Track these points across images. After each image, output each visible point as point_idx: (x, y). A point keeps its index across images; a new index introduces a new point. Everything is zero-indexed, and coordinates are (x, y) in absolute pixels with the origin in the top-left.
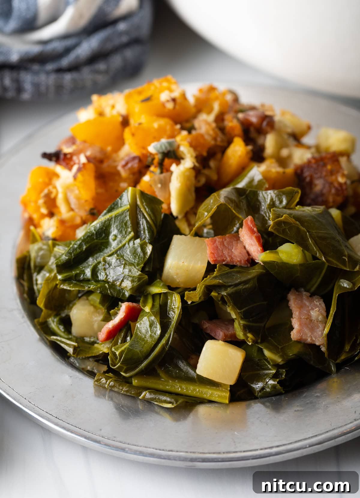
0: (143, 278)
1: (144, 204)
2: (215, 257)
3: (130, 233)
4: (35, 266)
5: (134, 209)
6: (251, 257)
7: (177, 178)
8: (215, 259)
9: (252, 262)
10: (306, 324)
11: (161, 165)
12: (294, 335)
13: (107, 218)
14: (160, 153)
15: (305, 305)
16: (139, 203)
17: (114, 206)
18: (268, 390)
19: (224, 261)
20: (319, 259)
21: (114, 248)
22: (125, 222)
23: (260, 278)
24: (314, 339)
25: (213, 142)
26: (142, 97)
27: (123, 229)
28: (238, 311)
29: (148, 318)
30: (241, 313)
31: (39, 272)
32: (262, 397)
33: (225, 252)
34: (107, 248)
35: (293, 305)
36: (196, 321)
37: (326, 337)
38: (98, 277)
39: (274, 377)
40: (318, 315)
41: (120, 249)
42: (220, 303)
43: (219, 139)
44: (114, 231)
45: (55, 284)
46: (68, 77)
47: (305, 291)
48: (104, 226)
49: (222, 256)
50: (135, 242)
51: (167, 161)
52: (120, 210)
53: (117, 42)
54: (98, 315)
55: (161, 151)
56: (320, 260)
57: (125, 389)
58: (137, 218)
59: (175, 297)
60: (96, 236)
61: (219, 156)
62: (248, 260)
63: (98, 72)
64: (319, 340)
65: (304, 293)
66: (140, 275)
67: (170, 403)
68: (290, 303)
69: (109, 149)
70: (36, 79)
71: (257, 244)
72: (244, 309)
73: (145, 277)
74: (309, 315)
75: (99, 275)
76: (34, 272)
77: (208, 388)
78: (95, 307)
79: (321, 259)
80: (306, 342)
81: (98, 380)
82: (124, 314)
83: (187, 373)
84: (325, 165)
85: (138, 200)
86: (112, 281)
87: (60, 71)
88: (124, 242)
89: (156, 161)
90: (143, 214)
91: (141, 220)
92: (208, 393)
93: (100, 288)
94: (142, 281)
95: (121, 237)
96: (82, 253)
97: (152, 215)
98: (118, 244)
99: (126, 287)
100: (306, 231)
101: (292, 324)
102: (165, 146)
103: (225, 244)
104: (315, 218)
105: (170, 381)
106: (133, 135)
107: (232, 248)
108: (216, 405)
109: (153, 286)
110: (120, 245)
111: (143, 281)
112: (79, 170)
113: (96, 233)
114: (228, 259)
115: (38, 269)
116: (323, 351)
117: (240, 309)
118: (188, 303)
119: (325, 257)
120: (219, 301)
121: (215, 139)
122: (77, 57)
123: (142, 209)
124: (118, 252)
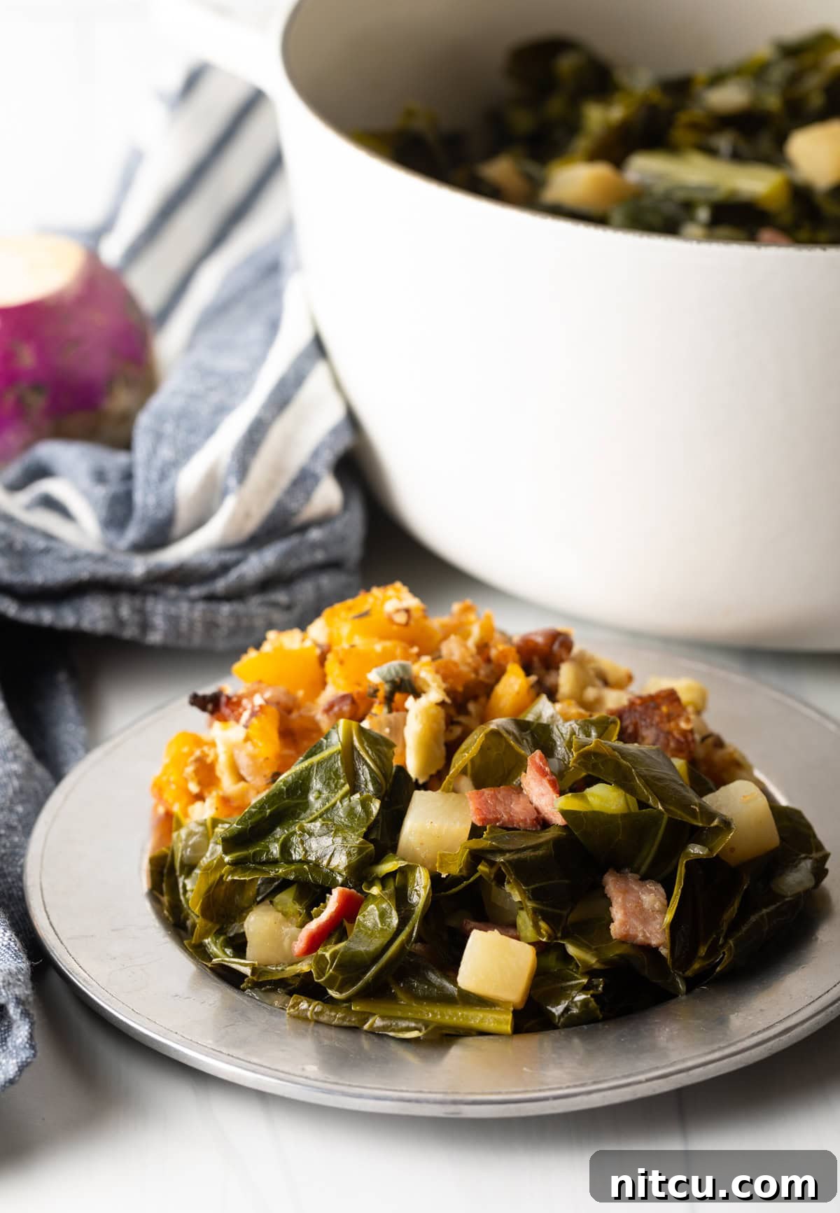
0: (367, 848)
1: (365, 744)
2: (483, 814)
3: (343, 785)
4: (183, 865)
5: (349, 753)
6: (541, 816)
7: (417, 716)
8: (483, 816)
9: (543, 823)
10: (634, 913)
11: (389, 700)
12: (616, 929)
13: (304, 766)
14: (387, 682)
15: (633, 889)
16: (357, 744)
17: (315, 751)
18: (575, 1011)
19: (498, 820)
20: (652, 807)
21: (317, 811)
22: (334, 770)
23: (557, 842)
24: (649, 935)
25: (473, 676)
26: (356, 613)
27: (331, 781)
28: (524, 888)
29: (377, 906)
30: (528, 890)
31: (188, 874)
32: (566, 1026)
33: (500, 808)
34: (305, 811)
35: (612, 889)
36: (453, 923)
37: (669, 928)
38: (291, 855)
39: (585, 989)
40: (655, 901)
41: (327, 811)
42: (493, 884)
43: (482, 672)
44: (316, 784)
45: (218, 876)
46: (225, 609)
47: (631, 872)
48: (299, 778)
49: (494, 812)
50: (352, 798)
51: (398, 696)
52: (325, 754)
53: (307, 559)
54: (290, 925)
55: (389, 678)
56: (655, 809)
57: (340, 1015)
58: (354, 765)
59: (420, 872)
60: (288, 794)
61: (482, 700)
62: (537, 819)
63: (275, 605)
64: (656, 937)
65: (630, 875)
66: (361, 843)
67: (415, 1029)
68: (607, 888)
69: (300, 693)
70: (173, 610)
71: (551, 789)
72: (533, 886)
73: (369, 847)
74: (638, 903)
75: (293, 852)
76: (180, 876)
77: (477, 1010)
78: (285, 914)
79: (656, 807)
80: (635, 942)
81: (295, 1003)
82: (337, 905)
83: (442, 988)
84: (658, 707)
85: (355, 738)
86: (314, 859)
87: (211, 598)
88: (333, 801)
89: (381, 694)
90: (363, 759)
91: (360, 769)
92: (477, 1018)
93: (295, 871)
94: (364, 853)
95: (329, 793)
96: (264, 820)
97: (378, 760)
98: (324, 805)
99: (338, 866)
100: (630, 766)
101: (612, 916)
102: (395, 669)
103: (499, 796)
104: (644, 753)
105: (414, 1005)
106: (341, 662)
107: (511, 803)
108: (491, 1037)
109: (383, 863)
110: (328, 805)
111: (367, 854)
112: (253, 714)
113: (287, 790)
114: (505, 817)
115: (186, 869)
116: (663, 954)
117: (526, 885)
118: (442, 876)
119: (662, 805)
120: (492, 881)
121: (476, 671)
122: (241, 577)
123: (362, 753)
124: (325, 816)
